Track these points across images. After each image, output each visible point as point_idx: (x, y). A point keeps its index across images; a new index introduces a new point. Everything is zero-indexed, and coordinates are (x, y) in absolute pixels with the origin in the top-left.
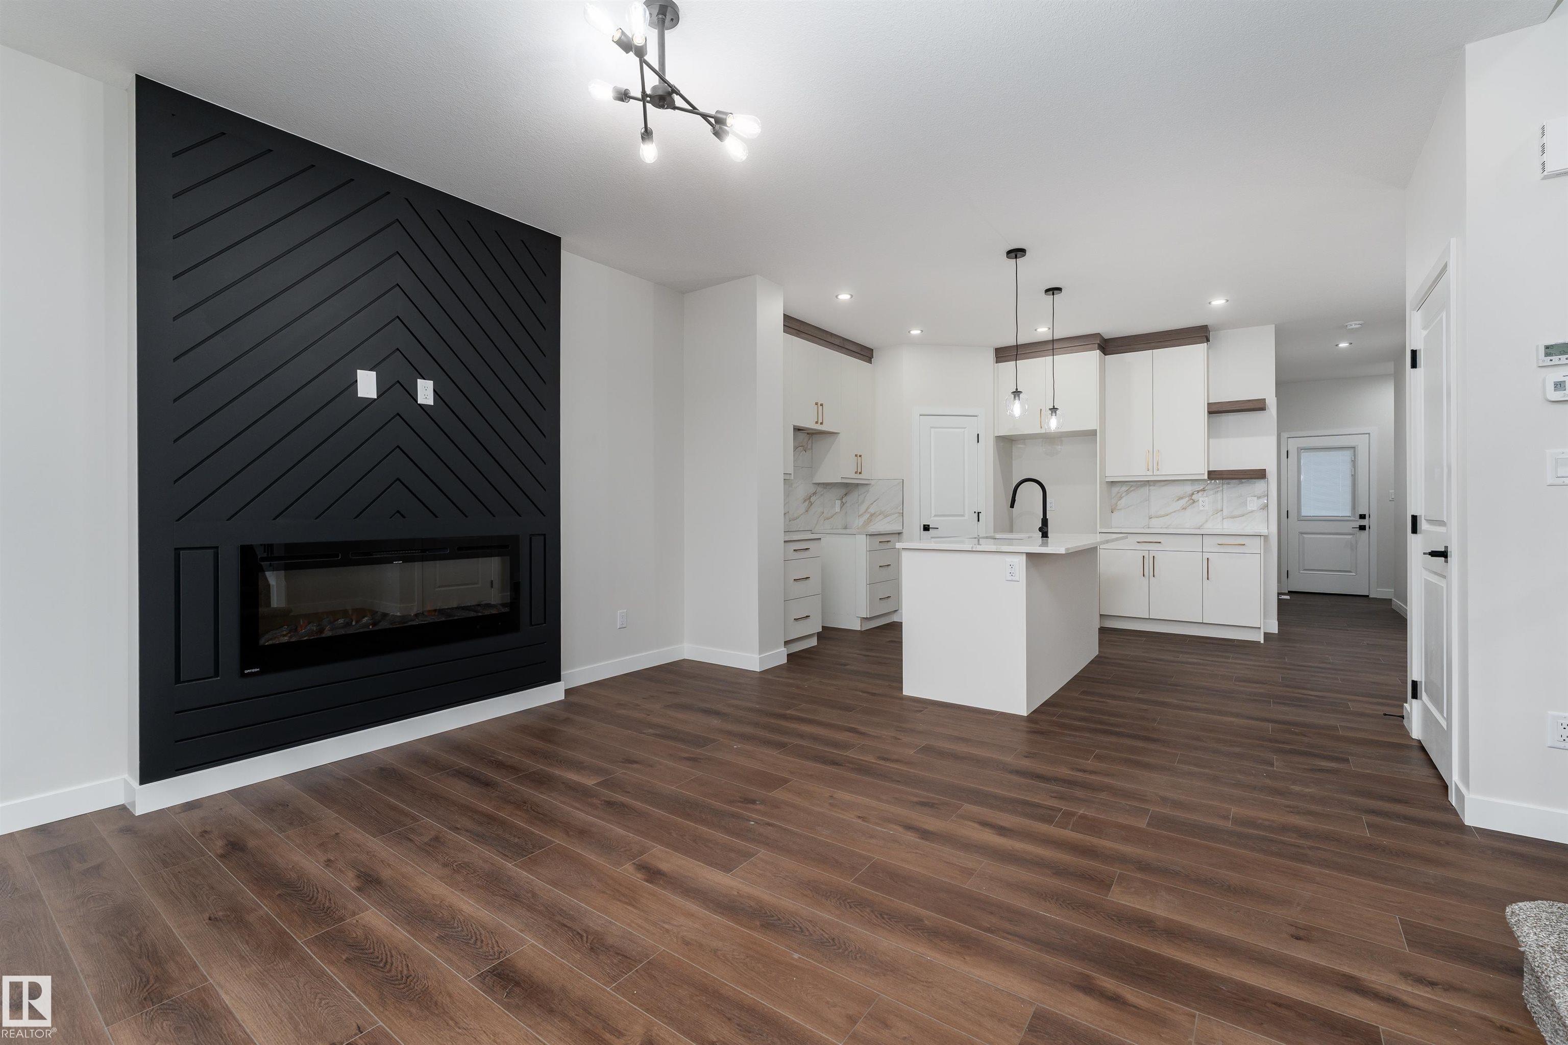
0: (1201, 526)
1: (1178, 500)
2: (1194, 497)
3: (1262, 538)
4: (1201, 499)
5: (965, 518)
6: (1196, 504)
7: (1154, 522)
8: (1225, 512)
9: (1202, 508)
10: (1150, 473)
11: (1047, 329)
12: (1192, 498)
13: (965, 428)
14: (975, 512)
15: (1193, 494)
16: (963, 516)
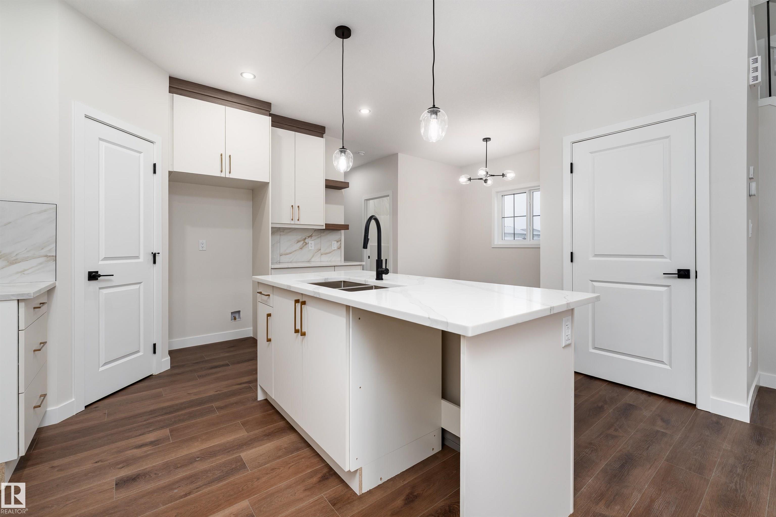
0: (310, 260)
1: (297, 242)
2: (306, 241)
3: (362, 266)
4: (310, 242)
5: (141, 260)
6: (307, 245)
7: (283, 258)
8: (322, 251)
9: (310, 248)
10: (292, 222)
11: (252, 77)
12: (305, 241)
13: (140, 153)
14: (152, 253)
15: (305, 239)
16: (137, 257)
